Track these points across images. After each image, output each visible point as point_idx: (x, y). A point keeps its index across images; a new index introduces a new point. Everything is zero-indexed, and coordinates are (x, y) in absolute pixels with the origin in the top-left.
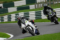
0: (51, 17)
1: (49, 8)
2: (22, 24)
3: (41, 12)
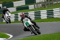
3: (40, 12)
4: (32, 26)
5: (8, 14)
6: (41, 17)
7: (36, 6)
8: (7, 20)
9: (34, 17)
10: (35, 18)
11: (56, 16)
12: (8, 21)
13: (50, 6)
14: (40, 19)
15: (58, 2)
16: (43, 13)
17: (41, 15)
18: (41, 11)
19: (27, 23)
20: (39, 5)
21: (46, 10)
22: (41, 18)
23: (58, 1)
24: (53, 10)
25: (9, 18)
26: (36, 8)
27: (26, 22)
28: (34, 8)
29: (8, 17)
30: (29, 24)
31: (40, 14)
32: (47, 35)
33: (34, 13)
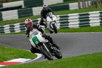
3: (89, 15)
4: (44, 44)
5: (51, 18)
6: (89, 23)
7: (81, 5)
8: (51, 27)
9: (79, 22)
10: (80, 24)
12: (53, 29)
14: (88, 27)
16: (94, 17)
17: (89, 20)
18: (89, 13)
19: (35, 39)
20: (86, 2)
21: (99, 12)
22: (90, 25)
25: (53, 25)
26: (82, 7)
27: (33, 36)
28: (77, 8)
29: (51, 22)
30: (39, 41)
31: (89, 17)
32: (100, 53)
33: (78, 16)
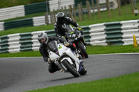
0: (72, 41)
1: (69, 22)
2: (51, 52)
11: (96, 42)
13: (83, 19)
15: (102, 10)
23: (101, 8)
24: (89, 29)
26: (50, 23)
28: (44, 23)
